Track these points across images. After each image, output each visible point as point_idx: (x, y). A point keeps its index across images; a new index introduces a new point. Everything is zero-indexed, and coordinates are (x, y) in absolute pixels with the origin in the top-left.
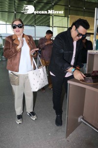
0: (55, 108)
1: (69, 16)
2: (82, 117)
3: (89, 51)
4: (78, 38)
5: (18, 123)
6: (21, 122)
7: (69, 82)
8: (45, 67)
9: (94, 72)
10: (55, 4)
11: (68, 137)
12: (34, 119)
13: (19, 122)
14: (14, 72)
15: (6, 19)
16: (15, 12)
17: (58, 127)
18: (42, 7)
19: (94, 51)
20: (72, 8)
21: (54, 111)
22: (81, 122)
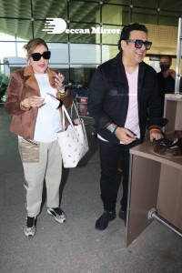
2: (154, 210)
3: (167, 96)
7: (132, 151)
9: (176, 132)
10: (104, 4)
11: (131, 246)
12: (61, 221)
16: (32, 20)
19: (177, 96)
20: (136, 10)
22: (153, 219)
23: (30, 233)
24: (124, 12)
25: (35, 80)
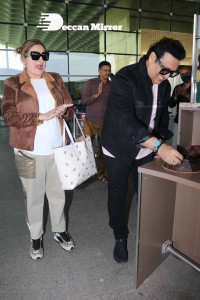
1: (140, 31)
2: (169, 242)
3: (182, 105)
4: (161, 77)
5: (35, 257)
7: (141, 170)
8: (89, 138)
9: (193, 147)
10: (109, 7)
11: (142, 286)
12: (68, 248)
13: (36, 255)
14: (25, 152)
15: (7, 40)
16: (26, 25)
17: (120, 266)
18: (79, 17)
19: (193, 105)
20: (145, 14)
21: (111, 231)
22: (169, 253)
24: (132, 17)
25: (31, 86)
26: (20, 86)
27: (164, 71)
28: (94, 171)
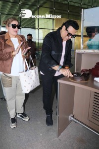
0: (44, 108)
2: (72, 115)
3: (77, 51)
4: (67, 38)
5: (12, 127)
6: (15, 126)
7: (59, 81)
8: (37, 68)
11: (60, 137)
12: (27, 120)
13: (13, 126)
17: (49, 127)
22: (71, 120)
23: (14, 126)
25: (11, 41)
26: (5, 41)
27: (69, 34)
28: (38, 84)
